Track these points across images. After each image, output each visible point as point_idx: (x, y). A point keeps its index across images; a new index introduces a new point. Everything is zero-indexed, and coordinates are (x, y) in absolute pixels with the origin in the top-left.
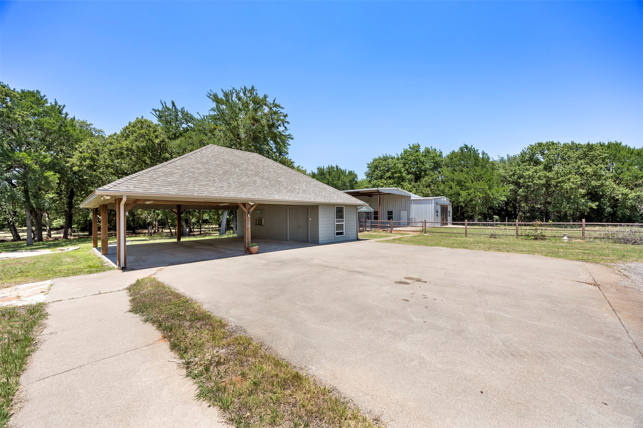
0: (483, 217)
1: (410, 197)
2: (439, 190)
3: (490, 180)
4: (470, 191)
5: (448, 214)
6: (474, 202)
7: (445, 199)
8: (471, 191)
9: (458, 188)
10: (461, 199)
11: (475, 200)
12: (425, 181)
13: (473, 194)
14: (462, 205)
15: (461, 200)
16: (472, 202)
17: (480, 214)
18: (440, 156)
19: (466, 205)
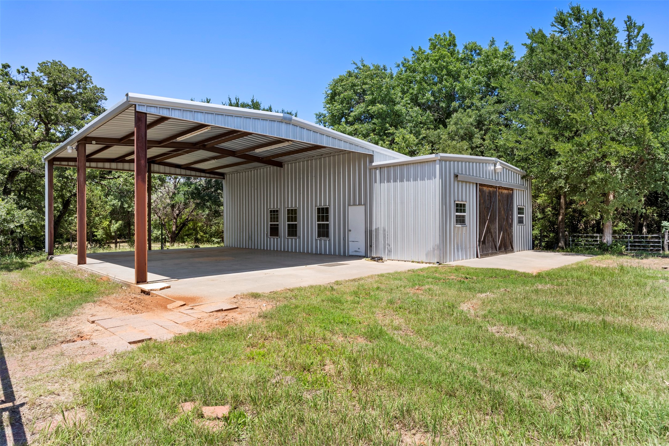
0: (630, 226)
1: (371, 158)
2: (496, 146)
3: (653, 98)
4: (586, 138)
5: (516, 216)
6: (599, 175)
7: (498, 167)
8: (588, 138)
9: (546, 130)
10: (556, 167)
11: (602, 170)
12: (456, 124)
13: (595, 145)
14: (561, 188)
15: (555, 170)
16: (594, 173)
17: (621, 215)
18: (505, 57)
19: (574, 189)
